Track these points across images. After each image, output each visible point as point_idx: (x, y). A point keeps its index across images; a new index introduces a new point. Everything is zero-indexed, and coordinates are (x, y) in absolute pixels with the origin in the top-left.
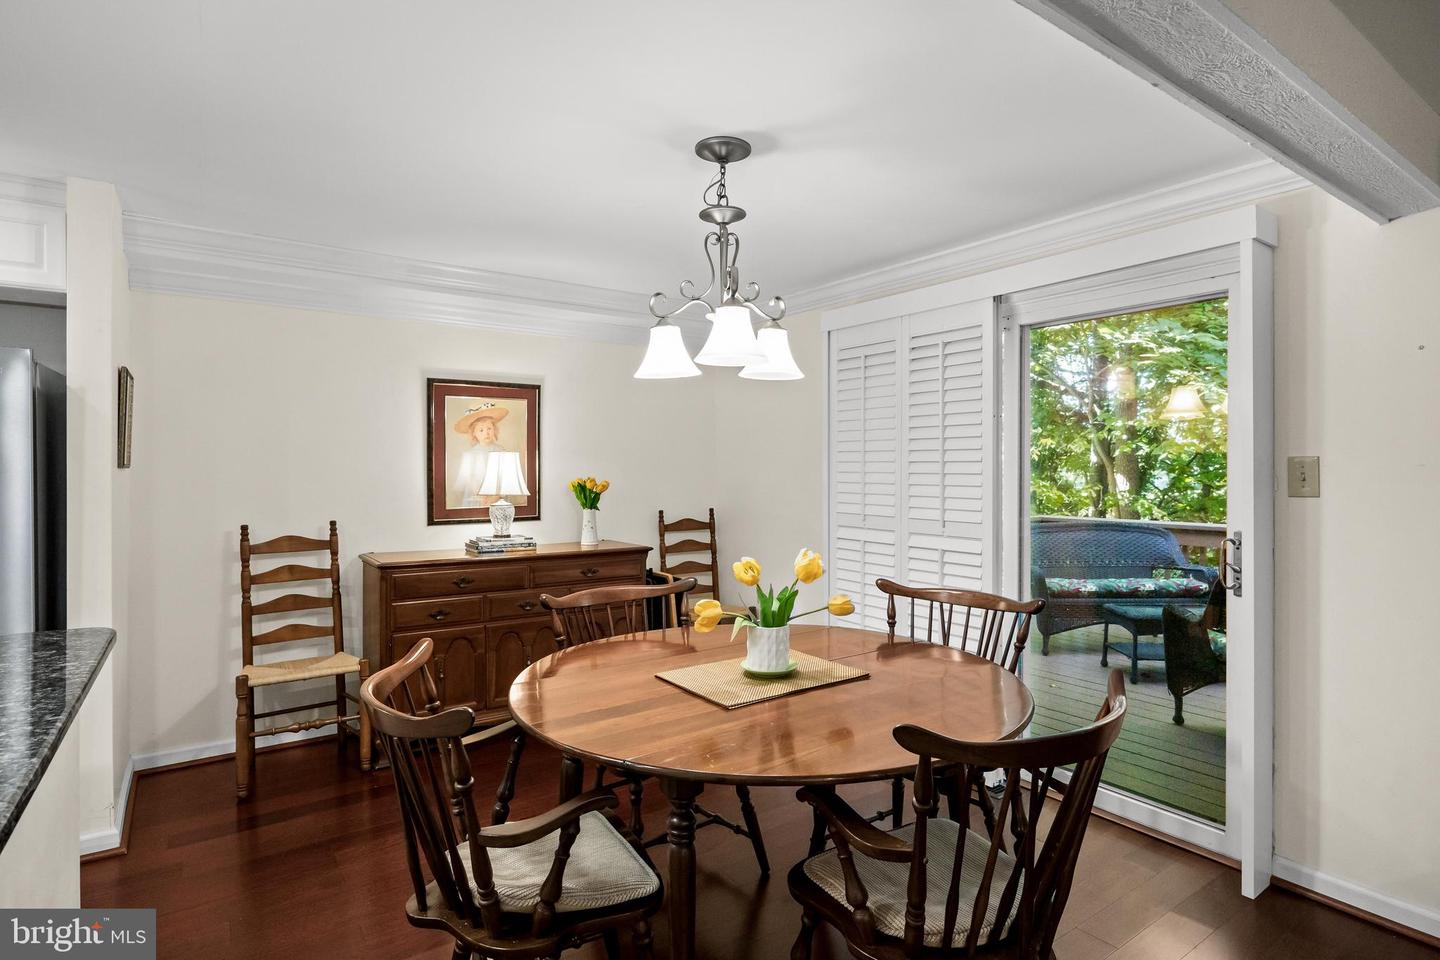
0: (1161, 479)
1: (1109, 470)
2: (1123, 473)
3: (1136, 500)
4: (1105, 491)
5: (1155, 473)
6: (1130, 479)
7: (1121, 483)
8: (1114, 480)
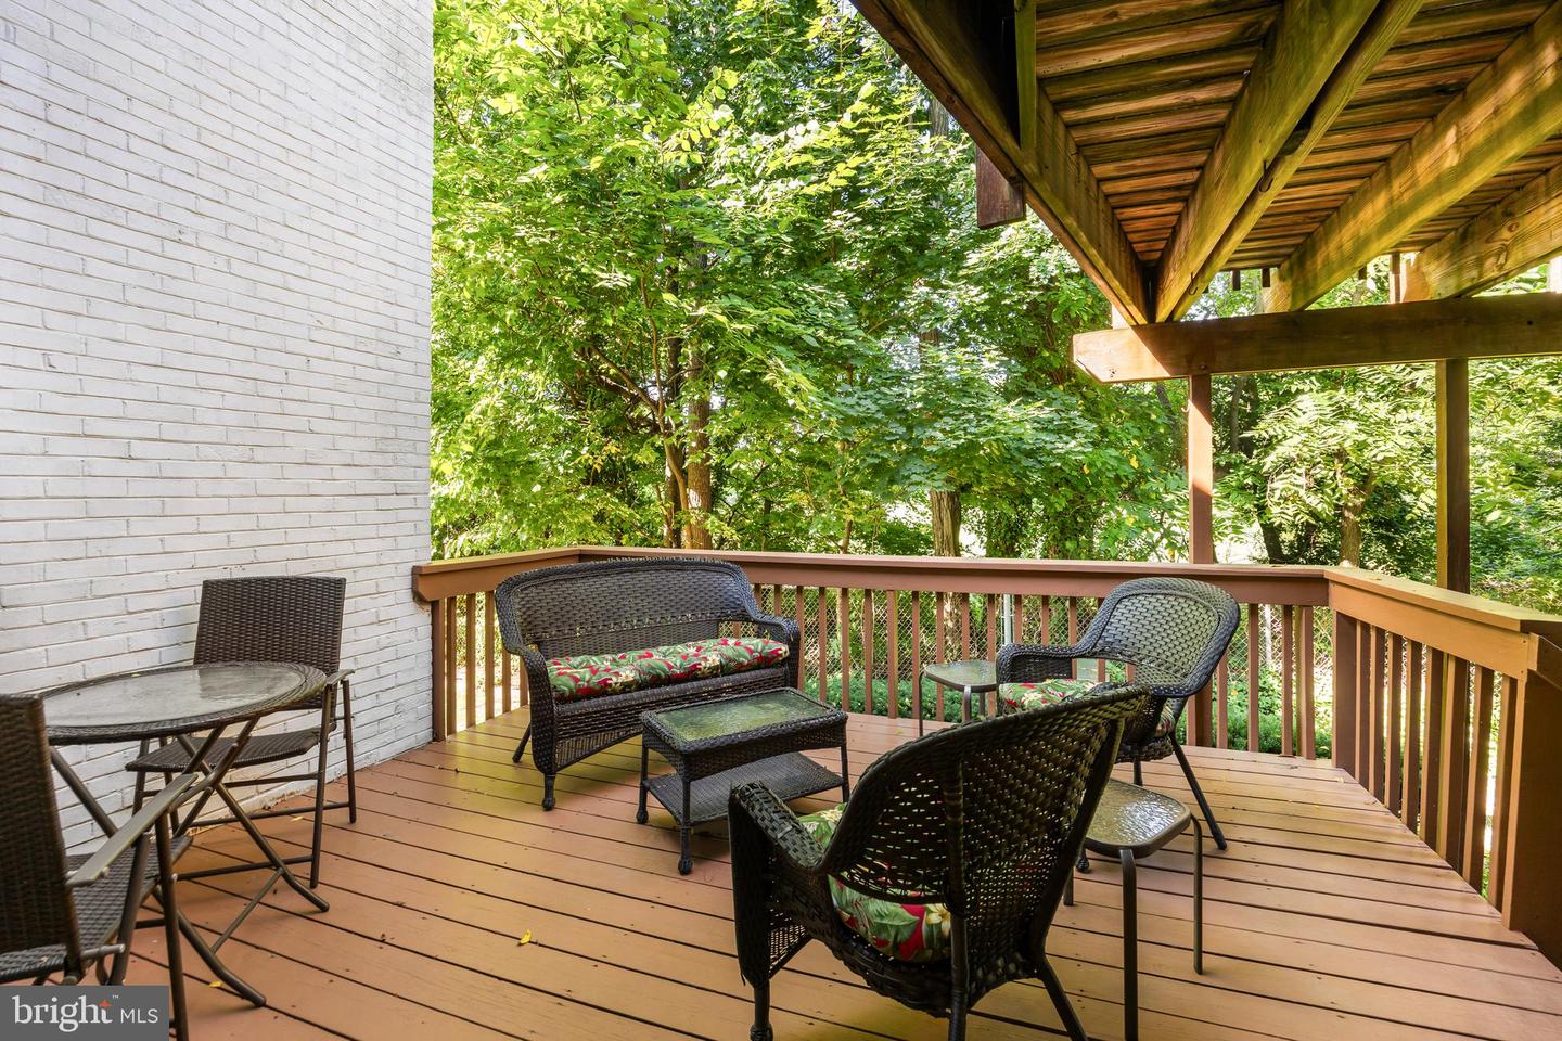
0: (731, 495)
1: (681, 485)
2: (696, 490)
3: (706, 518)
4: (677, 507)
5: (726, 489)
6: (701, 494)
7: (694, 499)
8: (686, 496)
